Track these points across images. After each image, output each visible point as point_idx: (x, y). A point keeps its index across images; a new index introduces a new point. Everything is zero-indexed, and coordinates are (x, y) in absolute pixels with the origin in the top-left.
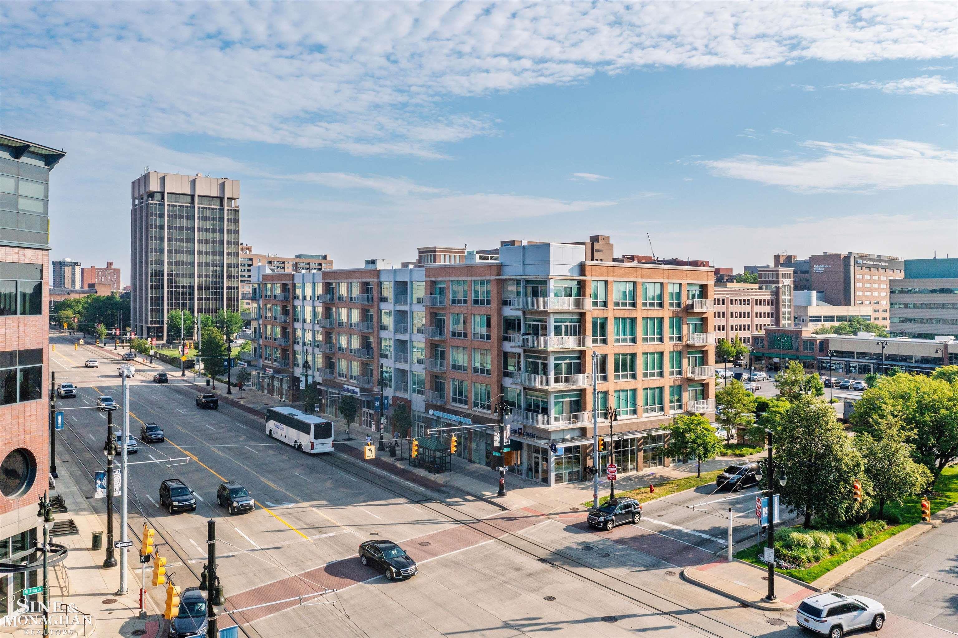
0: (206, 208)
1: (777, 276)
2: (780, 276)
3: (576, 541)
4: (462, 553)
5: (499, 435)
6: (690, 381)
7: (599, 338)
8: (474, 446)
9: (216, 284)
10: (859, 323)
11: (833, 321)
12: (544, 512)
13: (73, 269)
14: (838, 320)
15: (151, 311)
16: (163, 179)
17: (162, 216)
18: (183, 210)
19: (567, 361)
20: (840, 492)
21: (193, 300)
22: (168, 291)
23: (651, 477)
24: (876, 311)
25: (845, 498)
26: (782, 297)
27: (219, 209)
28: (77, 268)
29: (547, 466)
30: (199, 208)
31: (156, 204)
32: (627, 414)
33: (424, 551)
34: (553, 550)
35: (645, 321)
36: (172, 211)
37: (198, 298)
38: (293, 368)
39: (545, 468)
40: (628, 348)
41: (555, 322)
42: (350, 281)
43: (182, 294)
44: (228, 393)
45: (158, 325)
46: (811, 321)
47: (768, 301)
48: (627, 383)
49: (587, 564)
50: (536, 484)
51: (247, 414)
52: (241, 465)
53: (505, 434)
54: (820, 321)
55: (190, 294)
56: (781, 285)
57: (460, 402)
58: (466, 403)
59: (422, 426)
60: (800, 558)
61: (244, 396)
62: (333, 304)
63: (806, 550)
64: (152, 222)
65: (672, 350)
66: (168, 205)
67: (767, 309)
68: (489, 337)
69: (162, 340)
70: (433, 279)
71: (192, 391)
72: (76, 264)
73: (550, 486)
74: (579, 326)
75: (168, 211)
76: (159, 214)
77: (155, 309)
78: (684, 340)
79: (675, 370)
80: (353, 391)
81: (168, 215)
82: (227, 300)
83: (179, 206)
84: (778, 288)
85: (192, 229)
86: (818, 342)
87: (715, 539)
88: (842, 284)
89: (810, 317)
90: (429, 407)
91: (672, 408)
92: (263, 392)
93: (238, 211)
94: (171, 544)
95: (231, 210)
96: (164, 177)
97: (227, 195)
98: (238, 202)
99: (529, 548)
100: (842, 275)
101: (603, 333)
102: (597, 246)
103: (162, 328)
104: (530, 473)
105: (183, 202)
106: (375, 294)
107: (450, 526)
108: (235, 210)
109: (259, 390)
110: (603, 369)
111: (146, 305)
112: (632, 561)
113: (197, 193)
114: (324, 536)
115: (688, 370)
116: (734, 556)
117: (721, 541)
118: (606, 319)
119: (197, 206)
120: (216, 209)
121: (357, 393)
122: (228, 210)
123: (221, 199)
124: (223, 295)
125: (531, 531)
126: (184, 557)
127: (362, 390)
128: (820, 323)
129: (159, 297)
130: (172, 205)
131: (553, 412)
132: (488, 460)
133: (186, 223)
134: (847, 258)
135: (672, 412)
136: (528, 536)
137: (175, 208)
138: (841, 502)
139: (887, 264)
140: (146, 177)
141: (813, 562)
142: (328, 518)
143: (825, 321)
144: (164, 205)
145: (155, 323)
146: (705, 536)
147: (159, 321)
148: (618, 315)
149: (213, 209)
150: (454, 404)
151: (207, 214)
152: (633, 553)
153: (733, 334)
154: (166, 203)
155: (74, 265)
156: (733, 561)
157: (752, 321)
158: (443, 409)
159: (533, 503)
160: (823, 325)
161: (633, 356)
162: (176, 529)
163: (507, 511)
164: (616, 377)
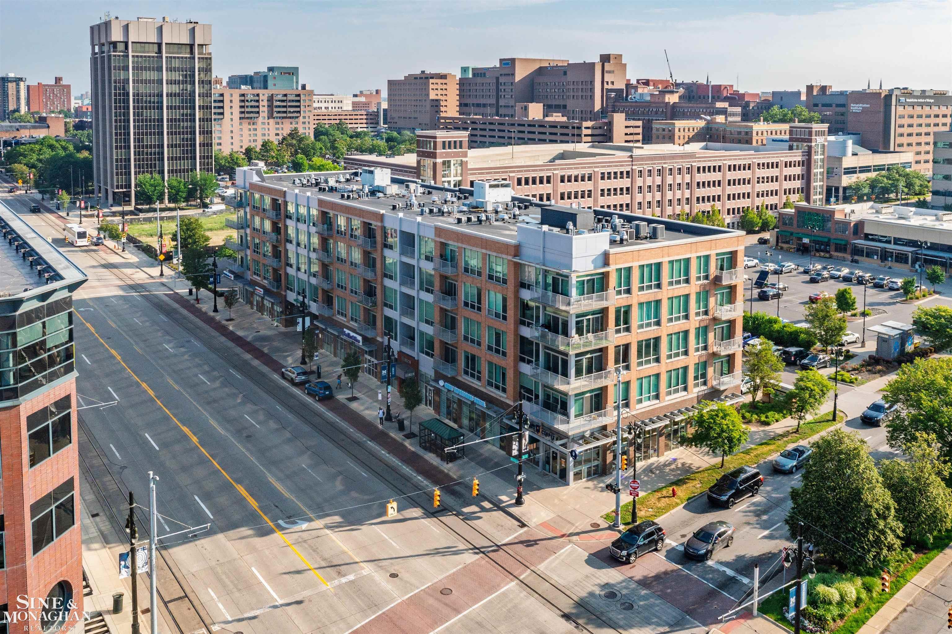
0: (175, 58)
1: (810, 133)
2: (814, 134)
3: (599, 582)
4: (484, 606)
5: (517, 444)
6: (714, 355)
7: (622, 326)
8: (487, 425)
9: (187, 141)
10: (897, 172)
11: (869, 171)
12: (564, 532)
13: (18, 85)
14: (875, 170)
15: (117, 174)
16: (126, 28)
17: (126, 68)
18: (149, 61)
19: (589, 356)
20: (868, 539)
21: (163, 160)
22: (135, 152)
23: (673, 466)
24: (918, 153)
25: (873, 547)
26: (815, 157)
27: (190, 58)
28: (22, 84)
29: (565, 465)
30: (167, 57)
31: (119, 56)
32: (649, 400)
33: (446, 605)
34: (576, 598)
35: (670, 301)
36: (137, 62)
37: (168, 158)
38: (286, 291)
39: (563, 465)
40: (651, 332)
41: (577, 317)
42: (350, 216)
43: (151, 154)
44: (214, 311)
45: (125, 190)
46: (845, 173)
47: (799, 162)
48: (651, 368)
49: (611, 623)
50: (554, 483)
51: (238, 350)
52: (244, 450)
53: (524, 441)
54: (855, 172)
55: (159, 154)
56: (813, 144)
57: (473, 376)
58: (479, 379)
59: (430, 390)
60: (825, 618)
61: (233, 316)
62: (332, 237)
63: (831, 608)
64: (115, 76)
65: (698, 326)
66: (133, 56)
67: (798, 171)
68: (505, 318)
69: (130, 205)
70: (443, 240)
71: (176, 306)
72: (21, 79)
73: (568, 485)
74: (602, 317)
75: (133, 62)
76: (123, 67)
77: (121, 173)
78: (711, 313)
79: (701, 345)
80: (355, 338)
81: (133, 67)
82: (200, 159)
83: (145, 57)
84: (810, 148)
85: (160, 82)
86: (852, 225)
87: (739, 577)
88: (881, 125)
89: (845, 169)
90: (439, 376)
91: (696, 385)
92: (252, 308)
93: (210, 59)
94: (190, 598)
95: (203, 58)
96: (127, 25)
97: (197, 43)
98: (210, 49)
99: (552, 594)
100: (882, 115)
101: (626, 322)
102: (607, 66)
103: (130, 192)
104: (547, 466)
105: (148, 52)
106: (379, 238)
107: (470, 558)
108: (206, 58)
109: (247, 303)
110: (626, 358)
111: (111, 167)
112: (657, 617)
113: (165, 41)
114: (344, 580)
115: (714, 344)
116: (759, 610)
117: (745, 581)
118: (629, 307)
119: (164, 55)
120: (186, 58)
121: (359, 341)
122: (199, 58)
123: (191, 46)
124: (195, 153)
125: (554, 565)
126: (207, 621)
127: (365, 339)
128: (855, 175)
129: (125, 159)
130: (137, 56)
131: (573, 410)
132: (502, 444)
133: (153, 75)
134: (888, 97)
135: (696, 390)
136: (548, 573)
137: (140, 59)
138: (869, 551)
139: (932, 101)
140: (107, 25)
141: (838, 621)
142: (345, 548)
143: (861, 172)
144: (128, 56)
145: (122, 188)
146: (730, 572)
147: (126, 185)
148: (642, 300)
149: (182, 58)
150: (466, 377)
151: (176, 64)
152: (657, 602)
153: (758, 202)
154: (131, 54)
155: (18, 80)
156: (758, 616)
157: (781, 185)
158: (454, 381)
159: (552, 515)
160: (858, 178)
161: (657, 340)
162: (193, 570)
163: (525, 529)
164: (640, 364)
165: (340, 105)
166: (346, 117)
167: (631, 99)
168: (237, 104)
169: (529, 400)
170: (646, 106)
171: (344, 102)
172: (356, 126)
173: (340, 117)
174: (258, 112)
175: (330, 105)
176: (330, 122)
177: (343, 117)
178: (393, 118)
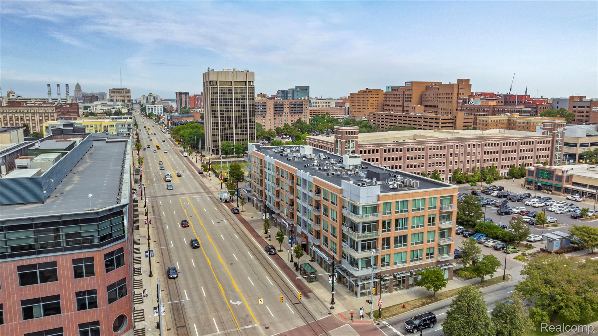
0: (238, 88)
1: (555, 126)
5: (331, 278)
6: (438, 244)
7: (386, 229)
9: (243, 126)
11: (597, 145)
12: (347, 318)
13: (186, 95)
18: (227, 89)
19: (369, 241)
21: (233, 135)
22: (221, 131)
26: (557, 139)
27: (245, 88)
31: (213, 87)
32: (401, 263)
35: (414, 218)
36: (221, 90)
37: (235, 134)
39: (356, 289)
40: (402, 232)
41: (362, 224)
43: (228, 132)
45: (217, 148)
47: (547, 141)
48: (402, 249)
50: (352, 297)
53: (335, 277)
54: (587, 146)
56: (556, 132)
57: (326, 245)
58: (328, 247)
61: (244, 209)
65: (429, 231)
67: (546, 146)
68: (336, 221)
69: (219, 155)
70: (316, 184)
73: (358, 297)
74: (375, 224)
75: (219, 90)
76: (215, 92)
77: (215, 140)
78: (437, 225)
79: (431, 240)
80: (286, 224)
81: (219, 92)
82: (249, 134)
83: (225, 87)
84: (554, 133)
85: (231, 99)
86: (565, 177)
89: (581, 144)
90: (313, 244)
91: (428, 258)
93: (254, 88)
95: (250, 88)
97: (248, 80)
98: (254, 83)
101: (388, 227)
102: (461, 86)
103: (219, 149)
105: (226, 85)
108: (252, 87)
110: (388, 244)
111: (211, 138)
113: (234, 80)
114: (246, 327)
118: (391, 220)
119: (233, 87)
120: (243, 87)
121: (287, 226)
123: (245, 82)
124: (247, 132)
127: (289, 225)
128: (587, 148)
129: (217, 134)
130: (221, 87)
131: (360, 265)
133: (228, 96)
135: (428, 260)
145: (215, 147)
147: (217, 146)
148: (398, 217)
149: (241, 88)
150: (323, 246)
153: (520, 162)
154: (218, 86)
157: (534, 153)
158: (319, 247)
159: (345, 310)
160: (589, 149)
161: (405, 236)
162: (191, 316)
163: (331, 315)
164: (395, 247)
165: (329, 104)
166: (329, 111)
167: (471, 103)
168: (272, 107)
169: (345, 258)
170: (478, 107)
171: (331, 103)
172: (334, 115)
173: (327, 111)
174: (283, 110)
175: (324, 105)
176: (322, 113)
177: (328, 111)
178: (352, 112)
